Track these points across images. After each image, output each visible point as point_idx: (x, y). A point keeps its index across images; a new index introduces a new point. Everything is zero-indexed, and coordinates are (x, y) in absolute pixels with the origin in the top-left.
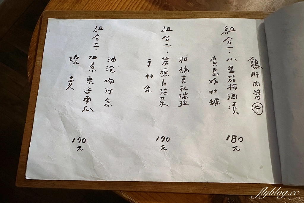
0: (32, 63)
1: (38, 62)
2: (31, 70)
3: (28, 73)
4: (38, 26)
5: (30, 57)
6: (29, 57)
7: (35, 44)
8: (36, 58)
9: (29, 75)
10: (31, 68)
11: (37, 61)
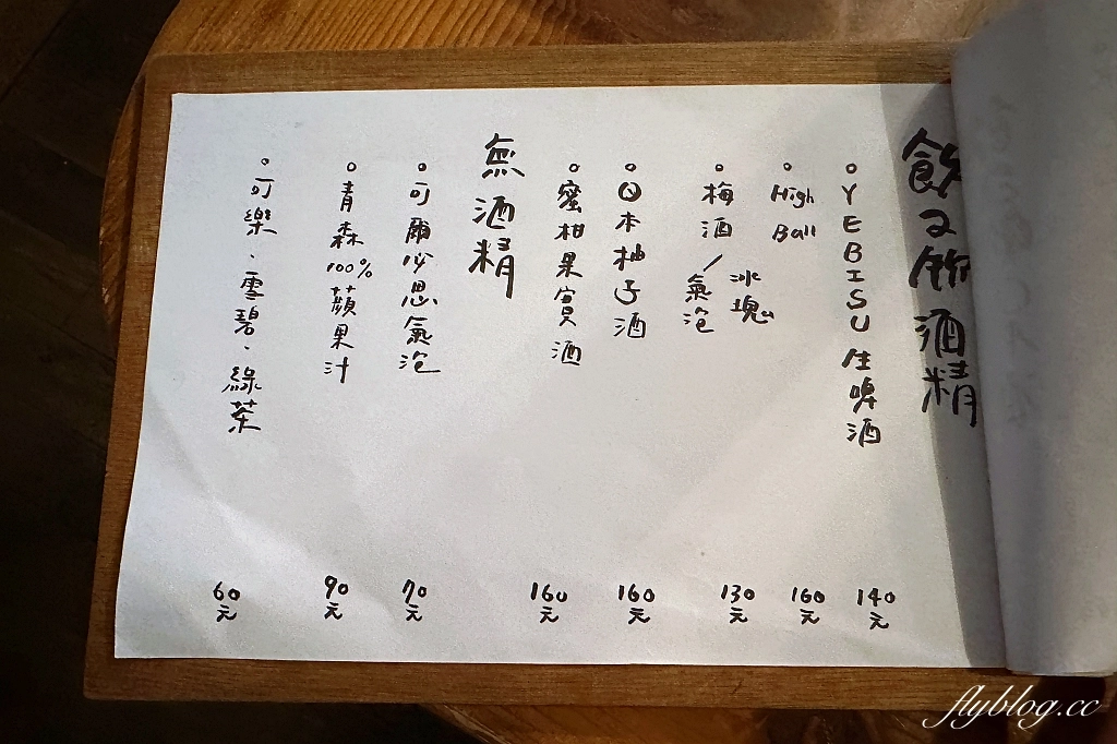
0: (116, 256)
1: (138, 249)
2: (116, 278)
3: (105, 290)
4: (131, 114)
5: (106, 232)
6: (102, 232)
7: (124, 184)
8: (129, 233)
9: (106, 301)
10: (115, 272)
11: (135, 248)
